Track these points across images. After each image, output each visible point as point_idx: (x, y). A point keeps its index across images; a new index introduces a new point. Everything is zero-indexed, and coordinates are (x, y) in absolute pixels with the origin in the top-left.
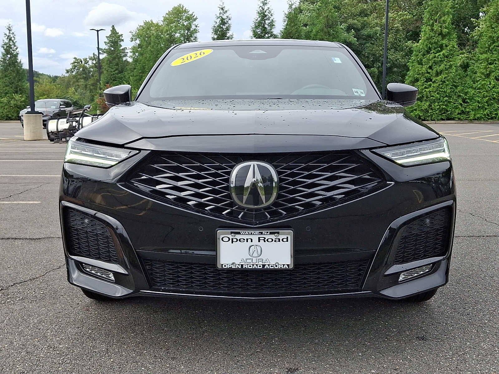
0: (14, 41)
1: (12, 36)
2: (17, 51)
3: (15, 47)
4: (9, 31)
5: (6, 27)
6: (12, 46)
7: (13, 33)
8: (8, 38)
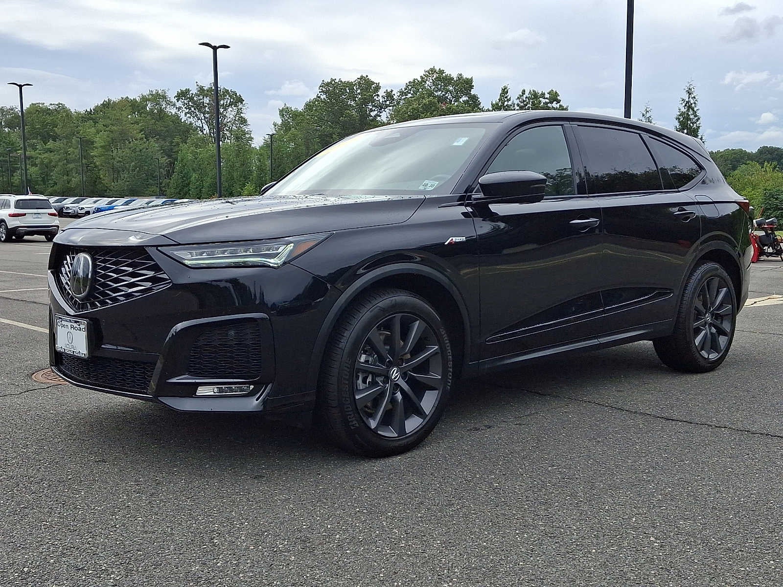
0: (695, 109)
1: (692, 101)
2: (698, 123)
3: (696, 118)
4: (688, 94)
5: (685, 89)
6: (692, 117)
7: (694, 97)
8: (685, 105)
